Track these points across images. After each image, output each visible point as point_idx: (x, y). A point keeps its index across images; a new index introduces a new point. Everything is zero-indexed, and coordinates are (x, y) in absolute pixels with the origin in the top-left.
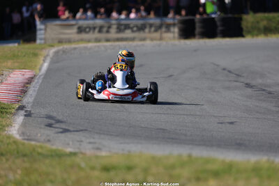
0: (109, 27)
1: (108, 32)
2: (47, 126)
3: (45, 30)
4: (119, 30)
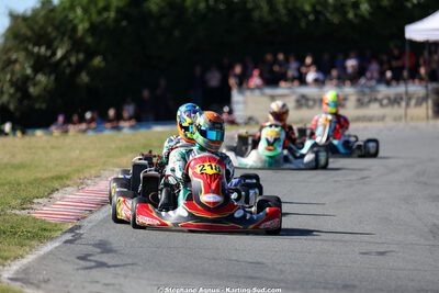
0: (345, 99)
1: (343, 106)
2: (79, 258)
3: (245, 103)
4: (361, 103)
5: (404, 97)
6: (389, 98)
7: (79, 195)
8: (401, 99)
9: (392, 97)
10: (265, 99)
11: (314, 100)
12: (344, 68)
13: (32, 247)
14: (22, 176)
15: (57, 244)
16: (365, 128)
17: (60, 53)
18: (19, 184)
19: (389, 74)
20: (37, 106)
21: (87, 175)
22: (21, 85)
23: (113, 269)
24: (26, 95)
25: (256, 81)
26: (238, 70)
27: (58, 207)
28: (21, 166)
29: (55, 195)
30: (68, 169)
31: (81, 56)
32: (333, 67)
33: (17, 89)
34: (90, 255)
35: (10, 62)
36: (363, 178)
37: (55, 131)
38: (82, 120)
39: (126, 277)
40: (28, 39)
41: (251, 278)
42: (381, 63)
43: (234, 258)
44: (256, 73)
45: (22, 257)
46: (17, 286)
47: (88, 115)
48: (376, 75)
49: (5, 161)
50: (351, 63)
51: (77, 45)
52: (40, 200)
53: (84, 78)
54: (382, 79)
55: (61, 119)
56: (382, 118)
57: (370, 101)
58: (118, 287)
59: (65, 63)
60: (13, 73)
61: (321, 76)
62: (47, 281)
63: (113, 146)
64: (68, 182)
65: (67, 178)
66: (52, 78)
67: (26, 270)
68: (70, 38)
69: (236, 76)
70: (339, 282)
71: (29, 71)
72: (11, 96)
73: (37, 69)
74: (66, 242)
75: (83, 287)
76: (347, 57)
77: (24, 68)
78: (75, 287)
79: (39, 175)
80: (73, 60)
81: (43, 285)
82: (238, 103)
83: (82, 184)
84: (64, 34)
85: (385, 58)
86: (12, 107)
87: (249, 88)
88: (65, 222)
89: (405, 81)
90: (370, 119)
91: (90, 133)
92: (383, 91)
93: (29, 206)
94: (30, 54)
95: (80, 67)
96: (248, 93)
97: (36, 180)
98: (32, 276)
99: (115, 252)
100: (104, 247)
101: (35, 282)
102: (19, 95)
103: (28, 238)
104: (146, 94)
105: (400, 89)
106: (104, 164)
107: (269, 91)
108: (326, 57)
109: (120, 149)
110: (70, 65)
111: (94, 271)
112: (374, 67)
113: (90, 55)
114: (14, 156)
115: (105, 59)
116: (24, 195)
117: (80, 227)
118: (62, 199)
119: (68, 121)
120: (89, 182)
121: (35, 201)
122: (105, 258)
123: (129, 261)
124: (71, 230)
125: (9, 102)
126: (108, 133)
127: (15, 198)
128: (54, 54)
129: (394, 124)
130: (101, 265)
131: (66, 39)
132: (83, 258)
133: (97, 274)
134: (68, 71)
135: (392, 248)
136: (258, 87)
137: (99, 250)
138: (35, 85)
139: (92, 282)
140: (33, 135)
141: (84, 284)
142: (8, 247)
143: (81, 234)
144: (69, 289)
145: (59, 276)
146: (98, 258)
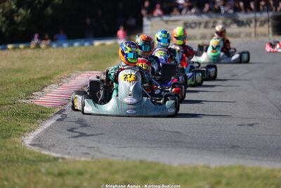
0: (215, 22)
2: (68, 130)
3: (152, 26)
4: (225, 25)
5: (253, 21)
6: (243, 22)
7: (60, 90)
8: (251, 22)
9: (245, 21)
10: (163, 23)
11: (195, 23)
13: (38, 124)
14: (20, 76)
15: (53, 122)
18: (21, 83)
20: (20, 29)
21: (62, 76)
22: (10, 16)
23: (91, 137)
24: (12, 22)
25: (158, 12)
26: (147, 4)
27: (49, 97)
28: (19, 70)
29: (46, 90)
30: (49, 72)
33: (7, 18)
34: (75, 128)
36: (234, 76)
37: (33, 45)
39: (100, 142)
41: (175, 142)
43: (162, 129)
45: (34, 130)
46: (36, 149)
52: (37, 93)
55: (36, 36)
56: (238, 35)
57: (231, 23)
58: (96, 149)
60: (4, 8)
62: (54, 146)
63: (74, 56)
64: (52, 81)
65: (51, 78)
66: (29, 11)
67: (38, 139)
69: (146, 9)
70: (228, 144)
71: (14, 7)
72: (3, 22)
74: (58, 120)
75: (77, 150)
77: (10, 5)
78: (71, 149)
79: (32, 77)
81: (52, 148)
82: (147, 26)
83: (60, 82)
86: (3, 30)
87: (153, 17)
88: (55, 107)
93: (31, 97)
96: (153, 20)
98: (43, 142)
99: (89, 126)
100: (82, 123)
101: (46, 146)
102: (8, 22)
103: (34, 118)
104: (88, 21)
106: (71, 68)
107: (166, 18)
109: (79, 58)
111: (79, 138)
116: (26, 89)
117: (64, 110)
118: (50, 92)
119: (41, 38)
120: (64, 80)
121: (34, 93)
122: (84, 130)
123: (100, 132)
124: (59, 112)
125: (1, 27)
129: (248, 39)
130: (83, 135)
132: (71, 130)
133: (81, 140)
135: (257, 121)
137: (79, 125)
138: (18, 16)
139: (80, 146)
140: (18, 48)
141: (77, 147)
142: (24, 124)
143: (66, 115)
144: (68, 151)
145: (60, 142)
146: (79, 130)
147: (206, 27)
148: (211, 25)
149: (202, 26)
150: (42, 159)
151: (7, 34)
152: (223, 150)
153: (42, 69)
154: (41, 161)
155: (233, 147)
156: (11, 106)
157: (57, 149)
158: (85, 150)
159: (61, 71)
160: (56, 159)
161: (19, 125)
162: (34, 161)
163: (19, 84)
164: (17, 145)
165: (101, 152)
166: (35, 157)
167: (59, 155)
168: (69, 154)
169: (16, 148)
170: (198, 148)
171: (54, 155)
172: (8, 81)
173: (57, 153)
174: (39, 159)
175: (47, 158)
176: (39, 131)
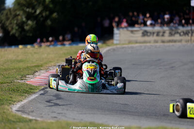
0: (164, 32)
1: (163, 35)
2: (47, 102)
3: (120, 34)
4: (171, 34)
5: (190, 32)
6: (183, 32)
7: (47, 74)
8: (189, 32)
9: (185, 32)
10: (129, 32)
11: (150, 33)
12: (164, 19)
13: (26, 97)
14: (21, 65)
15: (37, 95)
16: (173, 45)
17: (38, 12)
19: (183, 21)
20: (28, 34)
21: (50, 65)
22: (21, 25)
23: (61, 106)
24: (23, 30)
25: (124, 24)
26: (117, 19)
27: (37, 79)
28: (21, 61)
29: (36, 74)
30: (41, 63)
31: (47, 13)
32: (159, 18)
33: (19, 27)
34: (51, 100)
35: (16, 15)
36: (172, 67)
37: (36, 46)
38: (48, 41)
39: (67, 110)
40: (24, 5)
41: (123, 111)
42: (180, 17)
43: (115, 102)
44: (125, 20)
45: (22, 101)
46: (19, 114)
47: (50, 39)
48: (178, 22)
49: (14, 59)
50: (167, 17)
51: (46, 8)
52: (29, 76)
53: (49, 22)
54: (180, 24)
55: (39, 40)
56: (180, 41)
57: (175, 33)
58: (63, 114)
59: (40, 16)
60: (17, 20)
61: (153, 22)
62: (33, 112)
63: (61, 52)
64: (42, 68)
65: (42, 66)
66: (35, 22)
67: (23, 107)
68: (43, 5)
69: (116, 22)
70: (161, 113)
71: (24, 19)
72: (17, 30)
73: (28, 18)
74: (41, 94)
75: (49, 115)
76: (165, 14)
77: (22, 18)
78: (45, 114)
79: (29, 65)
80: (44, 14)
81: (31, 113)
82: (117, 34)
83: (48, 69)
84: (40, 3)
85: (182, 14)
86: (17, 35)
87: (121, 27)
88: (40, 86)
89: (191, 25)
90: (175, 41)
91: (51, 47)
92: (181, 29)
93: (24, 78)
94: (25, 12)
95: (47, 18)
96: (121, 30)
97: (28, 67)
98: (26, 109)
99: (63, 99)
100: (58, 97)
101: (27, 112)
102: (20, 30)
103: (24, 93)
104: (76, 29)
105: (189, 28)
106: (58, 60)
107: (130, 29)
108: (156, 14)
109: (65, 54)
110: (42, 16)
111: (53, 107)
112: (177, 19)
113: (51, 12)
114: (18, 56)
115: (58, 14)
116: (22, 73)
117: (47, 88)
118: (39, 75)
119: (42, 41)
120: (51, 68)
121: (27, 76)
122: (58, 102)
123: (69, 103)
124: (43, 89)
125: (15, 33)
126: (59, 47)
127: (18, 75)
128: (35, 12)
129: (186, 43)
130: (56, 105)
131: (41, 5)
132: (49, 101)
133: (55, 108)
134: (42, 19)
136: (126, 27)
137: (55, 98)
138: (27, 25)
139: (52, 112)
140: (26, 47)
141: (49, 113)
142: (15, 97)
143: (48, 91)
144: (42, 115)
145: (38, 109)
146: (55, 101)
147: (158, 35)
148: (161, 34)
149: (155, 34)
150: (21, 120)
151: (19, 38)
152: (156, 117)
153: (37, 60)
154: (20, 122)
155: (164, 115)
156: (9, 84)
157: (34, 114)
158: (55, 115)
159: (50, 62)
160: (31, 120)
161: (11, 97)
162: (14, 122)
163: (19, 70)
164: (5, 111)
165: (66, 117)
166: (16, 119)
167: (34, 118)
168: (42, 117)
169: (4, 112)
170: (138, 116)
171: (31, 118)
172: (11, 68)
173: (33, 116)
174: (18, 120)
175: (25, 120)
176: (25, 101)
